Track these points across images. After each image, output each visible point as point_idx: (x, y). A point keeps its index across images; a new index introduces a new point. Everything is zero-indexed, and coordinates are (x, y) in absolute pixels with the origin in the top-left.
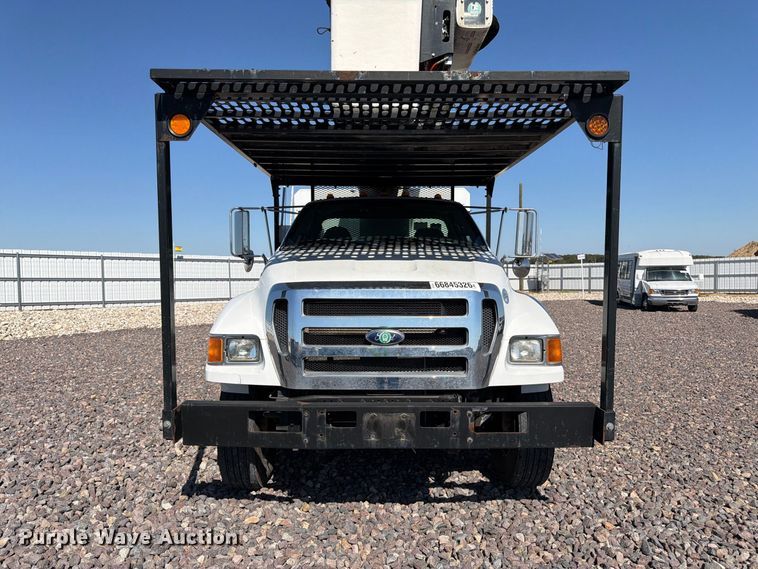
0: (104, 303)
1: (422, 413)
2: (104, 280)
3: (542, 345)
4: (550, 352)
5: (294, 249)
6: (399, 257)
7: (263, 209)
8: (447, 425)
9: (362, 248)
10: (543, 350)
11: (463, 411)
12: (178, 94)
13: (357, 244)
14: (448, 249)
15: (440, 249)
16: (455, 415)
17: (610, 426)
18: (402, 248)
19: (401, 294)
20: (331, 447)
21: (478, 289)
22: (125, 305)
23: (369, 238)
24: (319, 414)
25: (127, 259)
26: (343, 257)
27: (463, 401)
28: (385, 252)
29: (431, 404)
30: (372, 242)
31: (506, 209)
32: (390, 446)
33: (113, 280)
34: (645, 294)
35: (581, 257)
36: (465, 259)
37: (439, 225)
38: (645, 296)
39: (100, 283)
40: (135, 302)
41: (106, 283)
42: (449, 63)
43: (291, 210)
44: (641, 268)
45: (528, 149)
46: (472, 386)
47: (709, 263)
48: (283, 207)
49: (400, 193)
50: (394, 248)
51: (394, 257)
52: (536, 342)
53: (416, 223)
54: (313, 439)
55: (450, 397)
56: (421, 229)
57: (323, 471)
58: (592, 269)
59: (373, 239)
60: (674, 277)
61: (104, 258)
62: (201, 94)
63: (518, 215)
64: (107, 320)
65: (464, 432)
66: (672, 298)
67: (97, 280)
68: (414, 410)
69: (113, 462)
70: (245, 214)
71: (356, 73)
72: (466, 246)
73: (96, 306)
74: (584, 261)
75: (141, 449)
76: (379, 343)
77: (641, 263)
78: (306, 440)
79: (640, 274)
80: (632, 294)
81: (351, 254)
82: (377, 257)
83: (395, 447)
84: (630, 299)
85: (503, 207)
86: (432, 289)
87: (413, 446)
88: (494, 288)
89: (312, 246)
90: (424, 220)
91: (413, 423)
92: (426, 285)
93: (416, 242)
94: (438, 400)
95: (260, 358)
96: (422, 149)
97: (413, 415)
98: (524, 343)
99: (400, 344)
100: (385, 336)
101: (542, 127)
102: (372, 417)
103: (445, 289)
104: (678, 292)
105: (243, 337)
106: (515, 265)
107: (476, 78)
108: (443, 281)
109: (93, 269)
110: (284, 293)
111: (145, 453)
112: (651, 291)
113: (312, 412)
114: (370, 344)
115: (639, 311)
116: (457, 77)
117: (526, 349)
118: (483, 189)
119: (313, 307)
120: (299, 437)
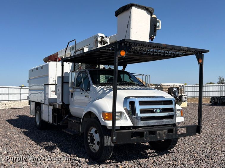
1: (168, 130)
10: (180, 113)
16: (174, 130)
24: (148, 132)
87: (167, 139)
91: (167, 133)
95: (121, 118)
100: (158, 111)
102: (159, 132)
105: (117, 112)
114: (155, 113)
120: (144, 139)
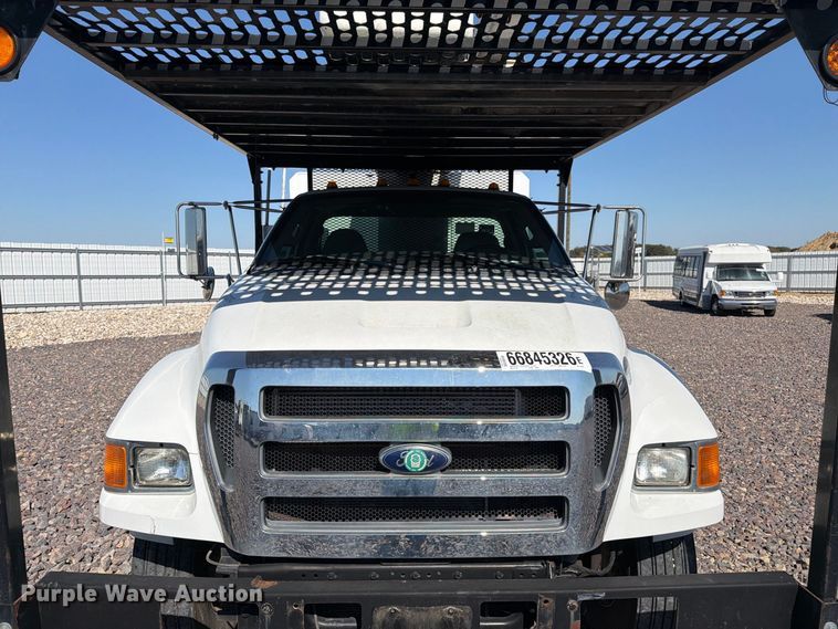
0: (82, 305)
2: (80, 277)
3: (690, 458)
4: (700, 467)
6: (439, 295)
7: (226, 204)
9: (378, 274)
10: (691, 466)
11: (561, 601)
13: (371, 265)
14: (516, 276)
15: (502, 275)
16: (546, 607)
17: (831, 627)
18: (442, 273)
19: (445, 378)
21: (587, 367)
22: (108, 307)
23: (390, 255)
26: (345, 294)
28: (416, 281)
30: (394, 262)
31: (598, 207)
33: (91, 277)
34: (715, 296)
37: (492, 228)
38: (715, 298)
39: (76, 281)
40: (118, 303)
41: (82, 281)
44: (711, 265)
45: (642, 113)
46: (575, 549)
47: (782, 257)
48: (268, 201)
49: (435, 180)
51: (431, 294)
52: (680, 453)
53: (458, 224)
55: (534, 566)
56: (466, 232)
58: (648, 263)
59: (397, 255)
60: (749, 276)
61: (79, 252)
64: (84, 326)
66: (746, 300)
67: (72, 277)
70: (199, 212)
72: (543, 269)
73: (72, 308)
76: (404, 470)
77: (712, 259)
79: (709, 272)
80: (699, 296)
81: (358, 288)
82: (403, 294)
84: (697, 300)
85: (594, 204)
86: (503, 369)
88: (612, 361)
89: (298, 268)
90: (469, 220)
91: (468, 623)
92: (490, 358)
93: (464, 262)
96: (474, 111)
97: (467, 608)
99: (444, 471)
100: (415, 458)
101: (686, 72)
102: (391, 614)
103: (526, 367)
104: (754, 294)
105: (161, 445)
106: (609, 291)
108: (522, 350)
109: (66, 264)
112: (723, 292)
114: (388, 471)
115: (708, 316)
117: (661, 463)
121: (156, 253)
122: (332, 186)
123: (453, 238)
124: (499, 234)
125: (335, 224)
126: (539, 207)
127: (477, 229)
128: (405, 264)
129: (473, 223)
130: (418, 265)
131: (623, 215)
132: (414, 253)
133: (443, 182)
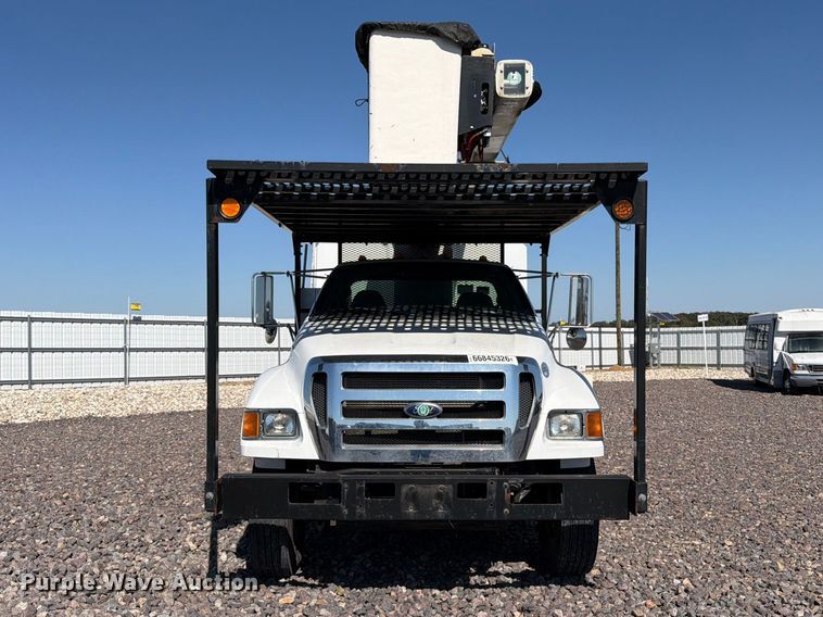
0: (31, 382)
1: (460, 485)
2: (30, 350)
3: (582, 419)
5: (324, 320)
6: (437, 330)
7: (288, 273)
8: (484, 496)
9: (398, 319)
10: (582, 424)
11: (500, 483)
12: (228, 180)
13: (393, 314)
14: (489, 320)
15: (481, 319)
16: (492, 487)
17: (642, 496)
18: (441, 319)
19: (439, 367)
20: (370, 518)
21: (516, 363)
22: (60, 385)
23: (406, 307)
24: (358, 486)
25: (63, 321)
26: (379, 329)
27: (500, 473)
28: (423, 323)
29: (469, 476)
30: (409, 311)
31: (558, 274)
32: (428, 517)
33: (43, 351)
34: (787, 370)
35: (703, 318)
36: (506, 331)
37: (487, 289)
38: (787, 373)
39: (25, 354)
40: (73, 381)
41: (34, 354)
42: (488, 134)
43: (318, 274)
44: (782, 334)
46: (508, 458)
50: (432, 319)
51: (433, 330)
52: (575, 416)
53: (460, 286)
54: (352, 510)
55: (487, 470)
56: (466, 293)
57: (356, 562)
58: (722, 335)
59: (410, 308)
61: (32, 320)
62: (250, 180)
63: (571, 281)
64: (37, 406)
65: (500, 503)
67: (22, 351)
68: (451, 482)
69: (122, 556)
70: (268, 279)
71: (398, 165)
72: (511, 316)
73: (20, 386)
74: (707, 324)
75: (148, 544)
76: (416, 415)
77: (782, 327)
78: (346, 511)
79: (779, 342)
81: (387, 326)
82: (415, 330)
83: (433, 518)
84: (768, 377)
85: (555, 272)
86: (470, 362)
87: (451, 517)
88: (533, 361)
89: (344, 316)
90: (469, 283)
91: (451, 494)
92: (463, 359)
93: (456, 313)
94: (475, 473)
95: (297, 432)
97: (451, 486)
98: (563, 417)
99: (438, 417)
100: (423, 409)
102: (410, 489)
103: (483, 362)
105: (279, 411)
106: (570, 336)
107: (506, 170)
108: (481, 355)
110: (321, 367)
111: (152, 548)
112: (795, 366)
113: (352, 483)
114: (408, 417)
115: (780, 395)
116: (488, 169)
117: (565, 423)
118: (537, 247)
119: (352, 380)
120: (339, 508)
121: (119, 322)
122: (362, 258)
123: (456, 296)
124: (493, 294)
125: (359, 287)
126: (516, 273)
127: (475, 290)
128: (417, 312)
129: (472, 286)
130: (425, 314)
131: (575, 279)
132: (422, 307)
133: (448, 252)
